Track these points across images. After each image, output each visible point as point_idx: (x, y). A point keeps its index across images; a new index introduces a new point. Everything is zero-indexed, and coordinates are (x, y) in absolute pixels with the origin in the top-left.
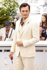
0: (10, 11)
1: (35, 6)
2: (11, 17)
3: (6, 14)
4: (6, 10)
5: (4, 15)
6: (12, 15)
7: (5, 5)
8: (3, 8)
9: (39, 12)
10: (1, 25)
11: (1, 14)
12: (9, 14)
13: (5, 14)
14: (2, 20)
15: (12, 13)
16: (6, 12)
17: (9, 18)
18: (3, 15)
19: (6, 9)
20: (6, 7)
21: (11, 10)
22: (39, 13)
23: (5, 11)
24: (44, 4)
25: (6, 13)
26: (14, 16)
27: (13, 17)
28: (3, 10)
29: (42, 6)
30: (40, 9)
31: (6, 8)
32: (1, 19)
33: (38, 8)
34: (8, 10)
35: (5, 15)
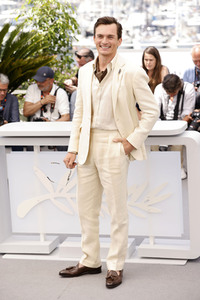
2: (57, 57)
3: (44, 50)
4: (43, 38)
5: (37, 53)
6: (59, 51)
7: (40, 26)
8: (36, 32)
9: (132, 43)
10: (30, 79)
11: (30, 48)
12: (53, 49)
13: (40, 48)
14: (33, 64)
15: (60, 46)
16: (43, 43)
17: (51, 59)
18: (35, 52)
19: (44, 36)
20: (44, 31)
21: (56, 38)
23: (41, 41)
24: (144, 23)
25: (43, 45)
26: (65, 53)
27: (61, 57)
28: (36, 39)
30: (133, 37)
31: (44, 33)
33: (127, 32)
34: (48, 39)
35: (41, 50)
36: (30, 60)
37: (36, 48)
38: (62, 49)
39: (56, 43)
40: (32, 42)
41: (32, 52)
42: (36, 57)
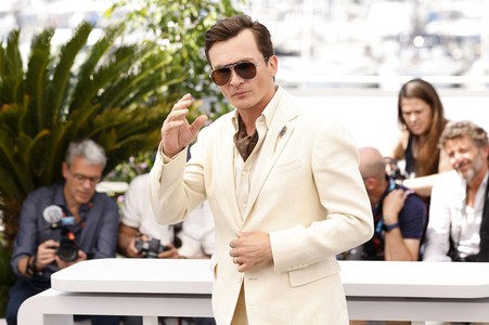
0: (199, 65)
1: (351, 40)
3: (172, 88)
4: (170, 59)
5: (155, 94)
6: (206, 91)
7: (165, 30)
8: (152, 45)
9: (376, 74)
10: (136, 156)
11: (139, 83)
12: (191, 86)
13: (161, 84)
14: (144, 121)
16: (169, 70)
18: (150, 93)
19: (173, 55)
20: (172, 42)
21: (200, 61)
22: (376, 86)
23: (166, 66)
25: (170, 76)
27: (212, 104)
28: (153, 61)
30: (381, 60)
31: (173, 48)
32: (140, 118)
33: (368, 50)
34: (182, 63)
35: (164, 89)
36: (136, 112)
37: (153, 83)
39: (200, 71)
40: (143, 68)
41: (144, 91)
42: (153, 104)
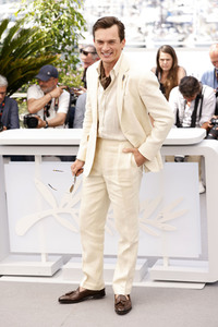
2: (61, 57)
3: (47, 49)
4: (45, 35)
5: (39, 52)
7: (43, 22)
8: (38, 29)
9: (144, 41)
10: (31, 81)
11: (31, 47)
12: (56, 47)
13: (42, 47)
14: (34, 64)
15: (65, 45)
16: (46, 40)
17: (55, 58)
18: (37, 51)
19: (47, 33)
20: (47, 27)
21: (60, 36)
22: (144, 47)
23: (44, 38)
24: (158, 19)
25: (46, 43)
26: (70, 52)
27: (66, 56)
28: (38, 36)
29: (150, 24)
30: (146, 34)
31: (47, 30)
33: (139, 29)
34: (52, 37)
35: (43, 49)
36: (31, 60)
37: (38, 47)
38: (67, 47)
39: (60, 40)
40: (33, 40)
41: (34, 50)
42: (38, 57)
